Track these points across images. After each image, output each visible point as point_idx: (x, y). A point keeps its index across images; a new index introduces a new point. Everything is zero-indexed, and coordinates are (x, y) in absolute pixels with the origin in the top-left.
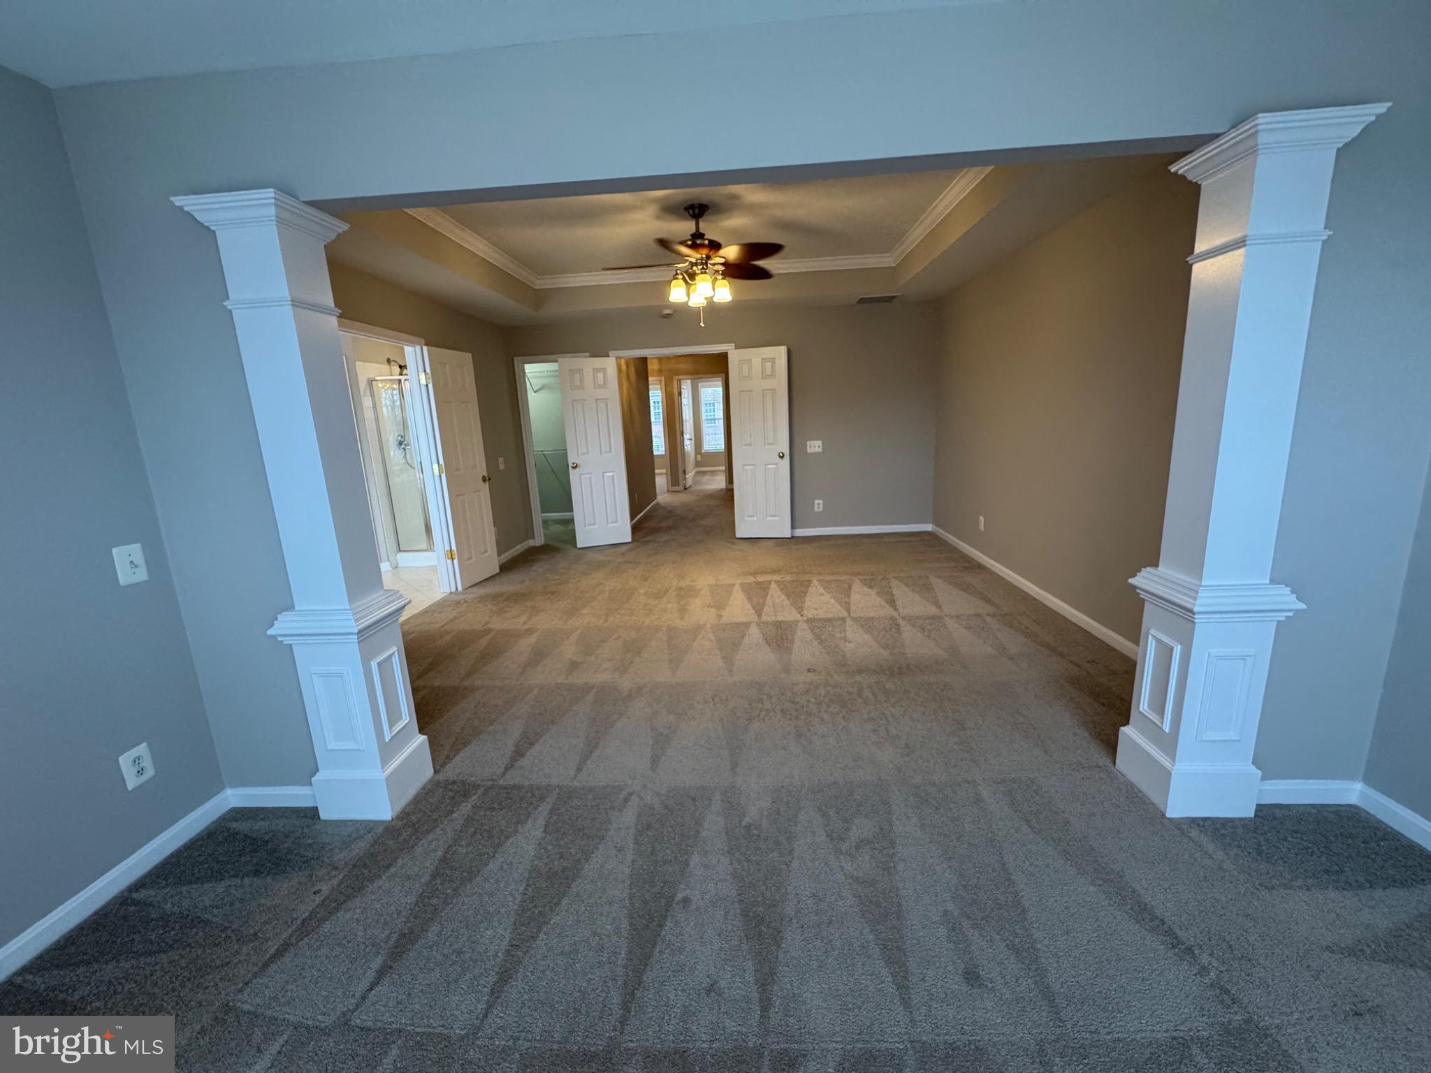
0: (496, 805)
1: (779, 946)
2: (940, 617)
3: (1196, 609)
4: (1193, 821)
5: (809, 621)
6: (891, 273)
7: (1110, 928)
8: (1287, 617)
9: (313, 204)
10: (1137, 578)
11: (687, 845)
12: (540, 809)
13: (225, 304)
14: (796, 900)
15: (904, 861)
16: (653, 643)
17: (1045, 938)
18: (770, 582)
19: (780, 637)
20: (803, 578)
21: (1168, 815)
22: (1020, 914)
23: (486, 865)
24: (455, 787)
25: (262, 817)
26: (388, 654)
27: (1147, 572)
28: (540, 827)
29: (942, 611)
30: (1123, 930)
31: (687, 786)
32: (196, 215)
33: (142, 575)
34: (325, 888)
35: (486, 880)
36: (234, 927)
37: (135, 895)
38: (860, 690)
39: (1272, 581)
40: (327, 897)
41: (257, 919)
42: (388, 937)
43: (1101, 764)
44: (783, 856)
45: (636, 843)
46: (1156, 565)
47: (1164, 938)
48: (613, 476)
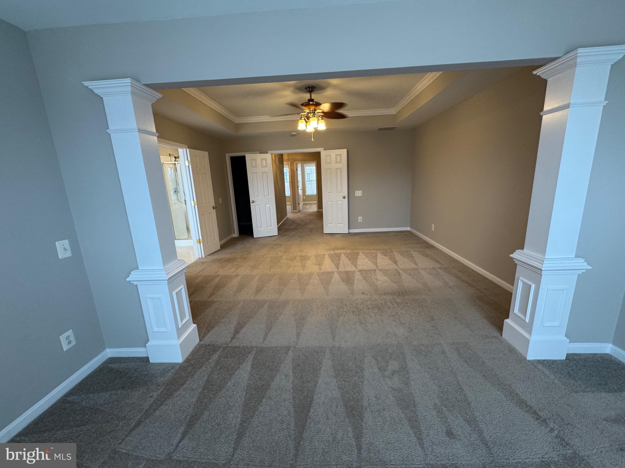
0: (228, 355)
1: (362, 421)
2: (418, 269)
3: (543, 269)
4: (539, 361)
5: (360, 271)
6: (394, 117)
7: (508, 411)
8: (582, 272)
9: (147, 85)
10: (513, 254)
11: (316, 374)
12: (249, 357)
13: (107, 131)
14: (368, 399)
15: (414, 380)
16: (292, 281)
17: (480, 416)
18: (341, 253)
19: (348, 278)
20: (356, 251)
21: (528, 359)
22: (468, 405)
23: (227, 383)
24: (210, 347)
25: (123, 361)
26: (180, 288)
27: (518, 251)
28: (250, 366)
29: (418, 266)
30: (514, 411)
31: (314, 346)
32: (94, 90)
33: (69, 254)
34: (155, 395)
35: (227, 390)
36: (115, 413)
37: (68, 399)
38: (386, 302)
39: (577, 256)
40: (156, 399)
41: (125, 409)
42: (186, 417)
43: (495, 336)
44: (359, 379)
45: (294, 373)
46: (522, 248)
47: (533, 415)
48: (270, 206)
